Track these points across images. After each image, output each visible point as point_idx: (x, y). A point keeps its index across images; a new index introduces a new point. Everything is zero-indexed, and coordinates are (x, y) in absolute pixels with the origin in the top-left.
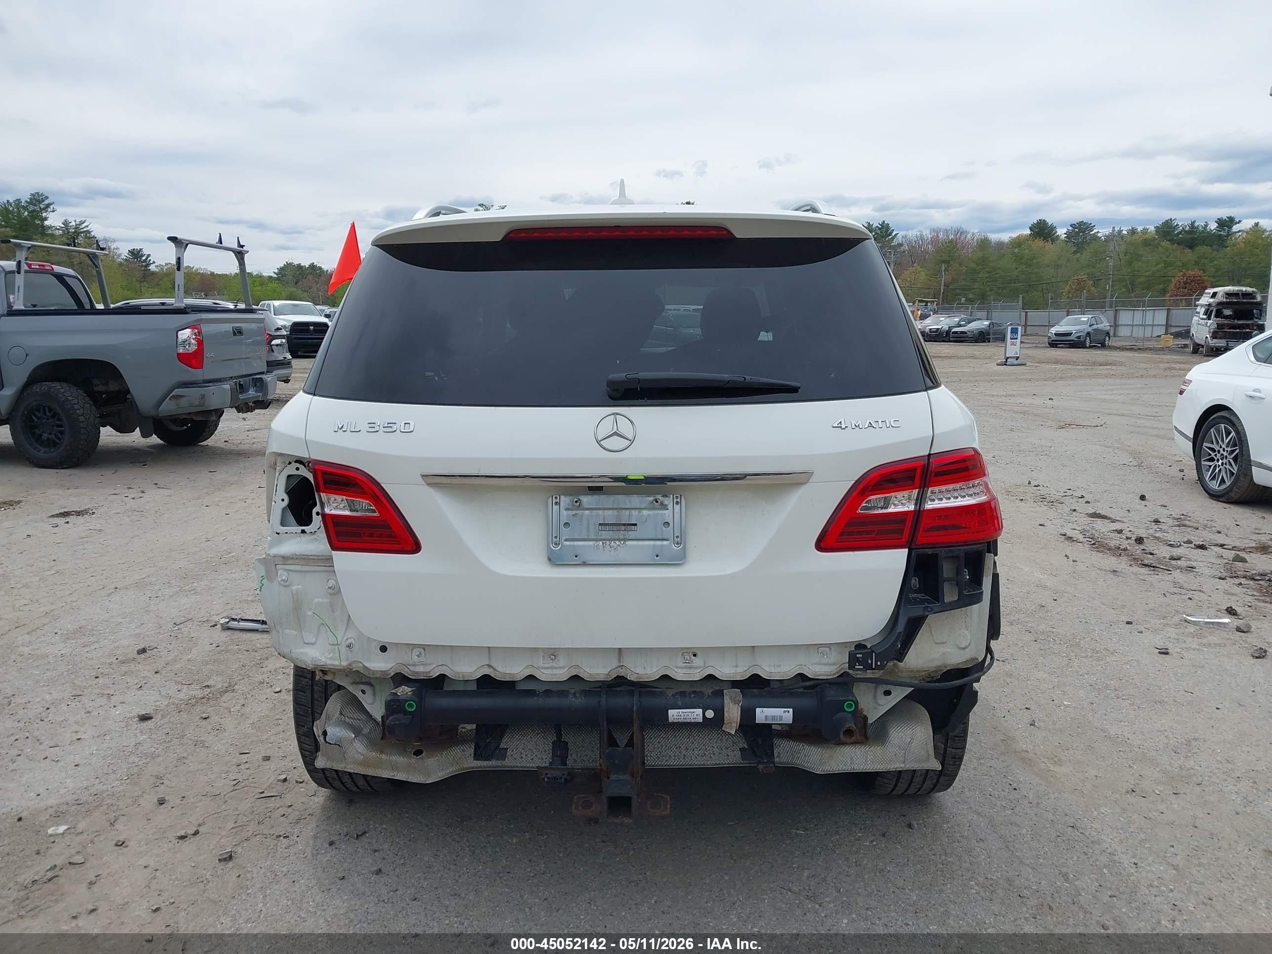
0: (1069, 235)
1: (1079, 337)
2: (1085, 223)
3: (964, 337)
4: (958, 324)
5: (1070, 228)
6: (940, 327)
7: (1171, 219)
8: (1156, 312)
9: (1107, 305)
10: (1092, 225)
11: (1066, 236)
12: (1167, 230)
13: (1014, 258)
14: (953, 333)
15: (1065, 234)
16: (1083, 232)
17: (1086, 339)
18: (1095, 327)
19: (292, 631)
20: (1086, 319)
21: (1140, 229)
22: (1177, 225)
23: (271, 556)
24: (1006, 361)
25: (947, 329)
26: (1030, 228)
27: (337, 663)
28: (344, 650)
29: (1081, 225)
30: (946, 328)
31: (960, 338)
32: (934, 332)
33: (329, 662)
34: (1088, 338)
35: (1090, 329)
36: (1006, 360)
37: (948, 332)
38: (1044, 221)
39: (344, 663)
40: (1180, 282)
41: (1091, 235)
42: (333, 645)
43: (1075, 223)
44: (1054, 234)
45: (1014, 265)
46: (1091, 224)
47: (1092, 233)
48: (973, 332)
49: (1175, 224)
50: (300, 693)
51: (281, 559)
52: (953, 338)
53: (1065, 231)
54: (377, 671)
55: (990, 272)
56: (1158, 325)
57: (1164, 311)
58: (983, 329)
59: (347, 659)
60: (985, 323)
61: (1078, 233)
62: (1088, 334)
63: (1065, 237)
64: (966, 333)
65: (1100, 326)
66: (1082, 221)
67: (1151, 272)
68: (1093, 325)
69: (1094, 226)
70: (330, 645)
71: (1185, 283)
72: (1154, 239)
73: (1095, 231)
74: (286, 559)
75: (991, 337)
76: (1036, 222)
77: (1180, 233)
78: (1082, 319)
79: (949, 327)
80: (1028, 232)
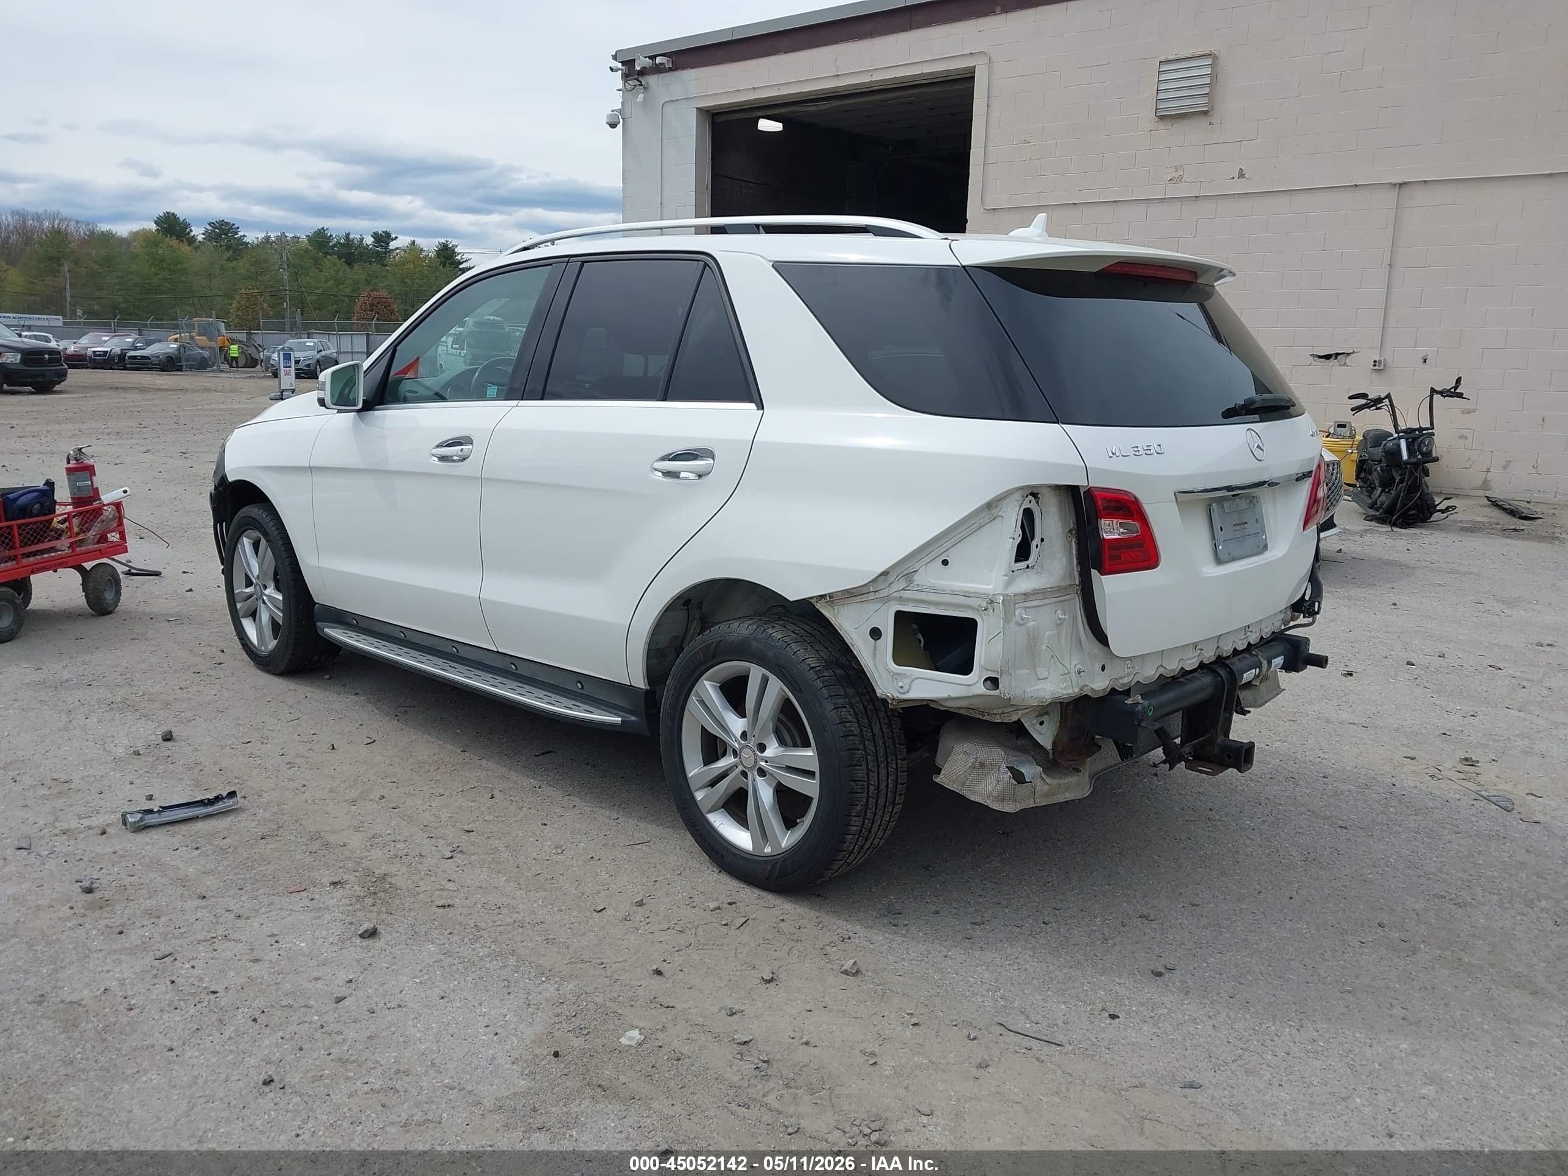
0: (210, 236)
1: (308, 365)
2: (227, 223)
3: (147, 364)
4: (133, 346)
5: (209, 228)
6: (109, 349)
7: (323, 228)
8: (355, 337)
9: (288, 326)
10: (236, 226)
11: (204, 236)
12: (320, 239)
13: (152, 261)
14: (130, 357)
15: (203, 234)
16: (226, 234)
17: (316, 368)
18: (323, 353)
19: (1024, 670)
20: (312, 344)
21: (290, 235)
22: (331, 236)
23: (1011, 596)
24: (282, 395)
25: (119, 352)
26: (156, 223)
27: (1070, 691)
28: (1074, 675)
29: (222, 225)
30: (117, 350)
31: (142, 365)
32: (99, 356)
33: (1065, 692)
34: (318, 367)
35: (318, 356)
36: (282, 393)
37: (122, 356)
38: (173, 214)
39: (1077, 690)
40: (365, 303)
41: (236, 238)
42: (1065, 674)
43: (214, 221)
44: (189, 233)
45: (153, 270)
46: (234, 225)
47: (236, 236)
48: (158, 357)
49: (329, 234)
50: (856, 767)
51: (1022, 596)
52: (131, 364)
53: (202, 230)
54: (1099, 691)
55: (122, 277)
56: (358, 353)
57: (362, 336)
58: (172, 353)
59: (1078, 686)
60: (171, 346)
61: (220, 235)
62: (318, 361)
63: (204, 238)
64: (150, 359)
65: (328, 352)
66: (223, 221)
67: (321, 289)
68: (321, 351)
69: (238, 228)
70: (1061, 675)
71: (372, 305)
72: (307, 251)
73: (241, 234)
74: (1026, 596)
75: (184, 363)
76: (162, 215)
77: (335, 246)
78: (307, 344)
79: (122, 350)
80: (153, 227)
